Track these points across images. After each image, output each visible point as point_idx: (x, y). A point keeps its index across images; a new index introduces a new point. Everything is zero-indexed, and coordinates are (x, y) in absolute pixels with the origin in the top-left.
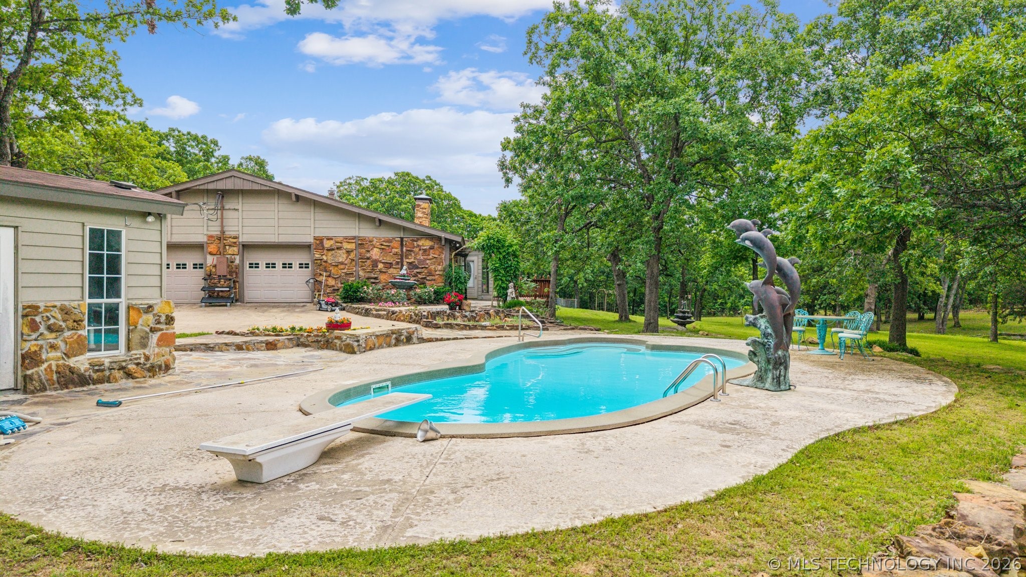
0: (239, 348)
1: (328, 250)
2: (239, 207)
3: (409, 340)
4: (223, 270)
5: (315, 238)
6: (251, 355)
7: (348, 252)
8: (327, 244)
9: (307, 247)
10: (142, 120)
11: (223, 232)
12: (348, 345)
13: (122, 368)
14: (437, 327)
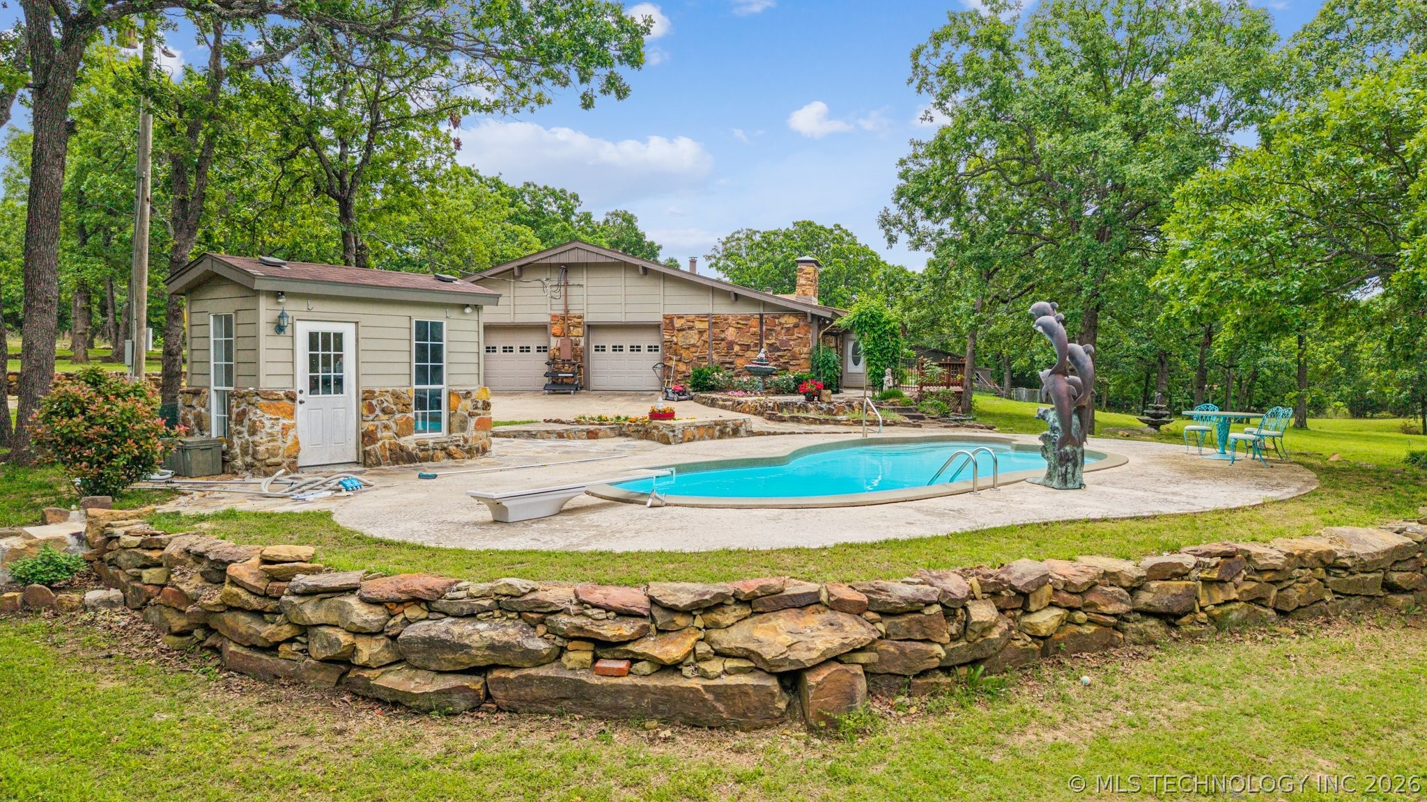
0: (560, 436)
1: (679, 330)
2: (584, 282)
3: (736, 432)
4: (567, 354)
5: (665, 317)
6: (569, 443)
7: (701, 332)
8: (678, 323)
9: (655, 327)
10: (496, 175)
11: (567, 311)
12: (664, 435)
13: (444, 449)
14: (782, 420)
